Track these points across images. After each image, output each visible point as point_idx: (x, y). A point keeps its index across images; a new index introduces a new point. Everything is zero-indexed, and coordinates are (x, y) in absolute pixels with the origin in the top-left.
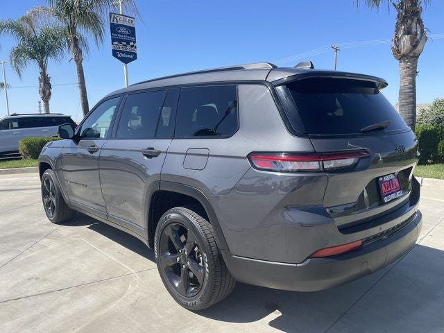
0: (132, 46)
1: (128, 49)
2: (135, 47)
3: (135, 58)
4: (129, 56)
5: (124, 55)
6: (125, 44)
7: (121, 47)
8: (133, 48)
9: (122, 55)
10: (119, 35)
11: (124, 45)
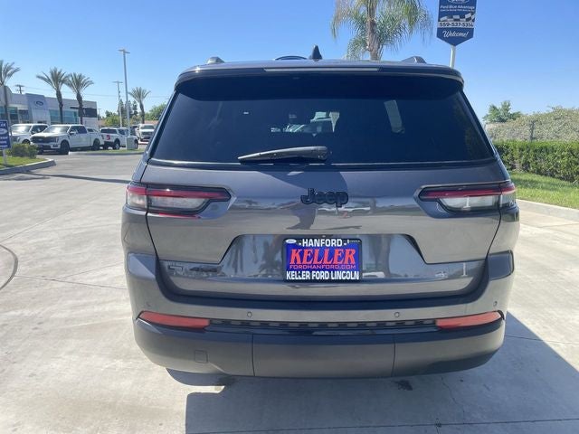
0: (468, 20)
1: (462, 24)
2: (473, 21)
3: (470, 35)
4: (461, 34)
5: (453, 34)
6: (458, 17)
7: (450, 23)
8: (470, 22)
9: (451, 34)
10: (451, 7)
11: (455, 20)
